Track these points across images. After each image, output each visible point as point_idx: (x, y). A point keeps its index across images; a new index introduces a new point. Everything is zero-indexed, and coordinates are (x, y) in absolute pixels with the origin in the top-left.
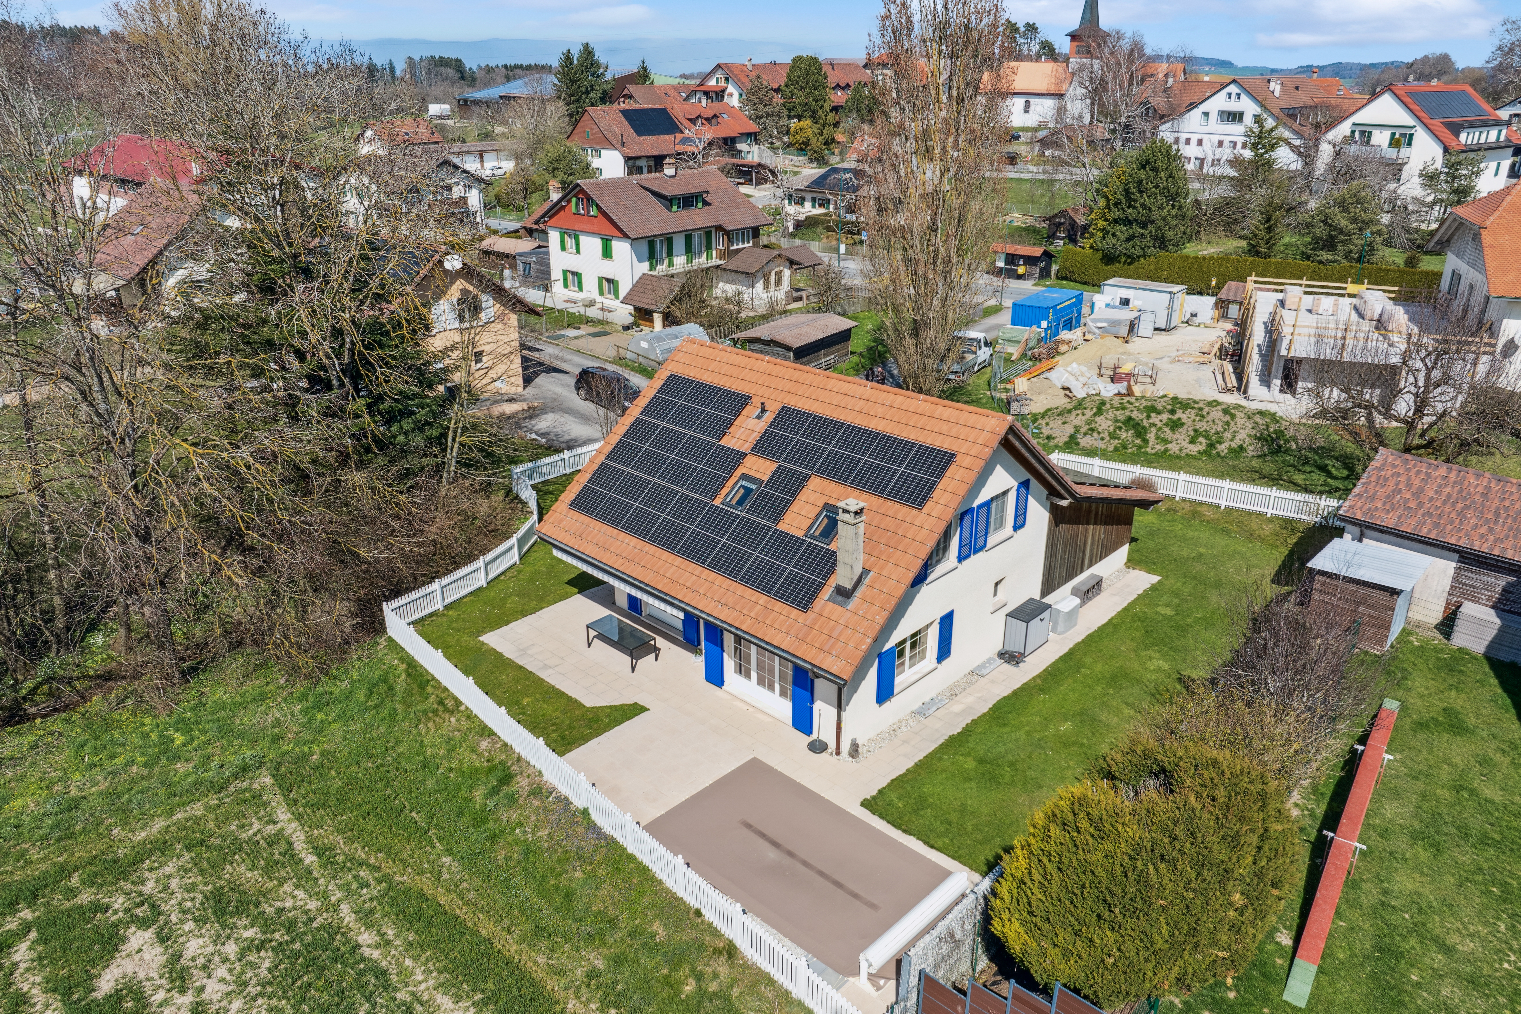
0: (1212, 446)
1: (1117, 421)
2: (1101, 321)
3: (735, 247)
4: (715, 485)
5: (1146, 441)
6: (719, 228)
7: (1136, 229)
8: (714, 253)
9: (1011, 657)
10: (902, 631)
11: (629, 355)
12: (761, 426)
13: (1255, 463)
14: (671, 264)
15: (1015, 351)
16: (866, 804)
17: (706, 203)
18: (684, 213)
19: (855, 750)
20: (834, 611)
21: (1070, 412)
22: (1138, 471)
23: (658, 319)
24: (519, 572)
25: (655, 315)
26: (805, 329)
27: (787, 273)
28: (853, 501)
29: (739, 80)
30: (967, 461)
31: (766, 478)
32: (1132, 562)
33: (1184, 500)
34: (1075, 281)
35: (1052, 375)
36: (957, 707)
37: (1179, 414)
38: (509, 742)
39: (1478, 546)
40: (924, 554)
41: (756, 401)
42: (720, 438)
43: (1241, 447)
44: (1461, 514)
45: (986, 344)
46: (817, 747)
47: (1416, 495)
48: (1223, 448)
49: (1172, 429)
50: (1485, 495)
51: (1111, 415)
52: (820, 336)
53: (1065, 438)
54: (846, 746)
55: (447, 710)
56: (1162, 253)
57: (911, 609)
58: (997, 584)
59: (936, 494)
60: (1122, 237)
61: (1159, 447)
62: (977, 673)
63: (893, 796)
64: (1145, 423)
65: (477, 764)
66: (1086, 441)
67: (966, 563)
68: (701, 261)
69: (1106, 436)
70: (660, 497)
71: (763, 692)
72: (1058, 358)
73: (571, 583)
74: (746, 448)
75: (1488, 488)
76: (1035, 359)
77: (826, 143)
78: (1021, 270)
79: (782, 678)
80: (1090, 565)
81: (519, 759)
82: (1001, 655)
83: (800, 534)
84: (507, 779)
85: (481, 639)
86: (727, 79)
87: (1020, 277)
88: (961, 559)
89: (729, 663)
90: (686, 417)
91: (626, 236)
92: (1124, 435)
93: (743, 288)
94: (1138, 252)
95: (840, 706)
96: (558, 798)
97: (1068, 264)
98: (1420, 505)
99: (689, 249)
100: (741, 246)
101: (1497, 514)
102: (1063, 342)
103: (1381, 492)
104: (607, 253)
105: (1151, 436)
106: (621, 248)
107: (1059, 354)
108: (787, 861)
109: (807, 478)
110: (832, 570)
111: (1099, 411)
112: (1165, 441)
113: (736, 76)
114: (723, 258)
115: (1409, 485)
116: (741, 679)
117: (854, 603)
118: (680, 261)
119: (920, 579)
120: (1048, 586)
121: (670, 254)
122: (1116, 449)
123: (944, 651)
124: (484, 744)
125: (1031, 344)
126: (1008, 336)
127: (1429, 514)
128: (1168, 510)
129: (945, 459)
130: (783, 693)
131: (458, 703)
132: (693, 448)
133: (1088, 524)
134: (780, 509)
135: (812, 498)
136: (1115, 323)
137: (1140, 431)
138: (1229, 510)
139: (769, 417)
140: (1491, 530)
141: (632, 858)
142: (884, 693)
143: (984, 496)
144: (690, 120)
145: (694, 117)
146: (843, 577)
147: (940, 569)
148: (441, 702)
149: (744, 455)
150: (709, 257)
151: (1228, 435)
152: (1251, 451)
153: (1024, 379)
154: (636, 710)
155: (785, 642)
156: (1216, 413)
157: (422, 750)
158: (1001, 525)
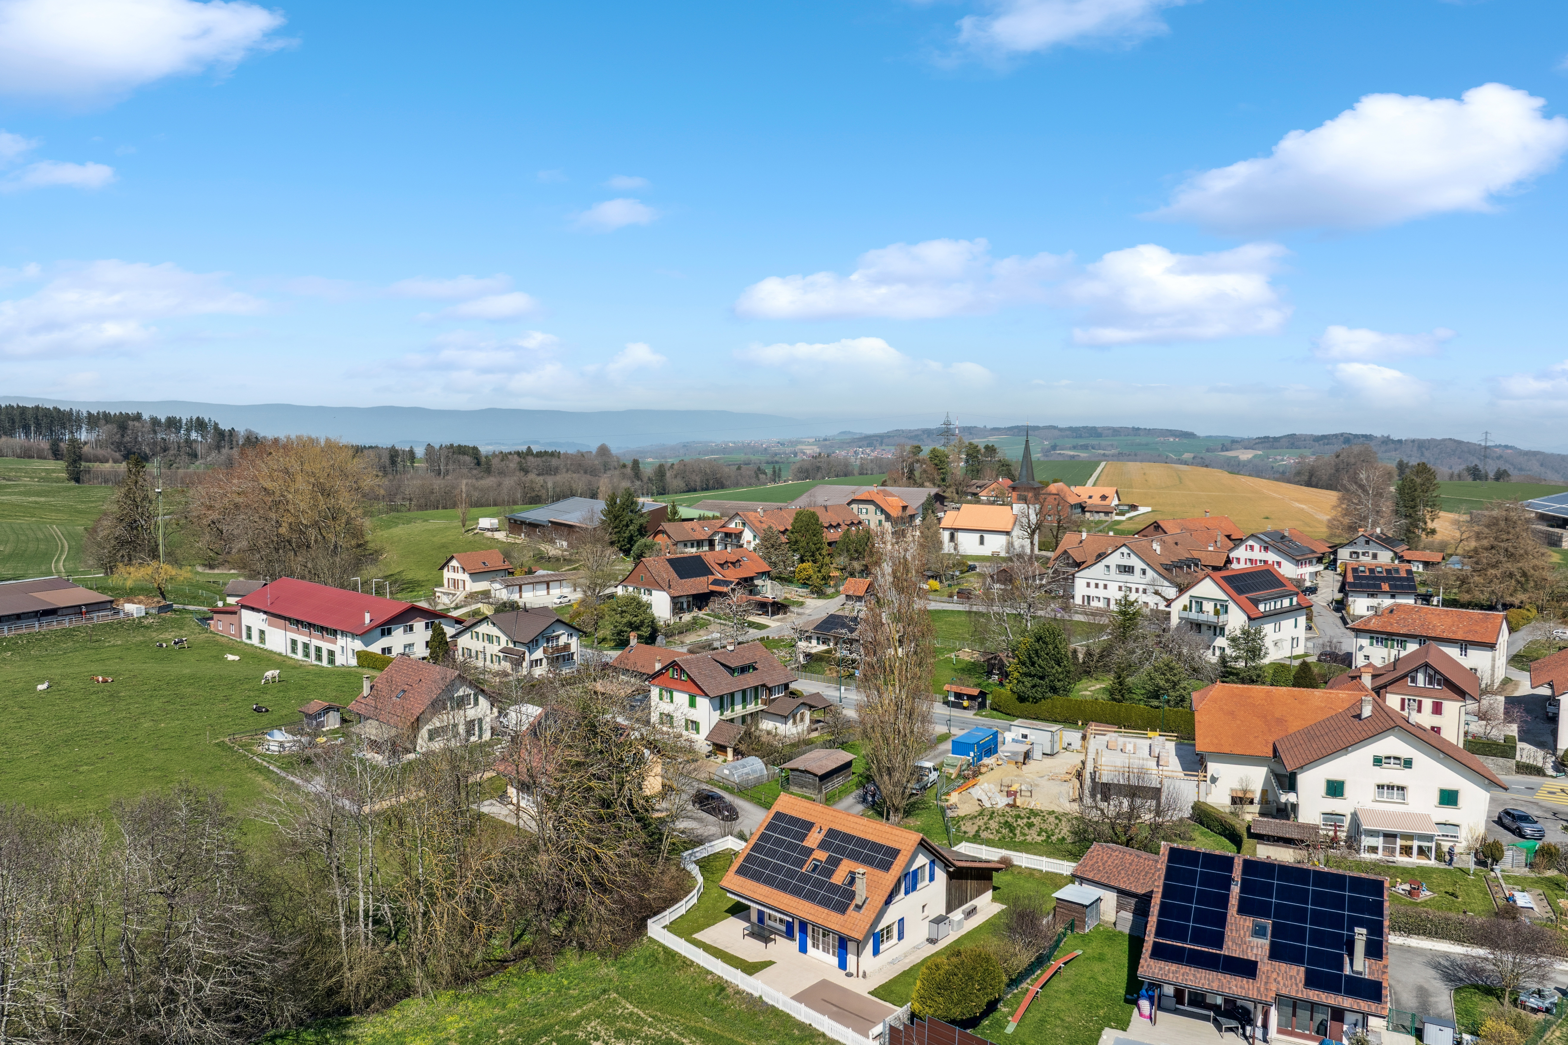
0: (1048, 837)
1: (1000, 823)
2: (1007, 752)
3: (773, 697)
4: (801, 863)
5: (1015, 835)
6: (764, 685)
7: (1037, 681)
8: (760, 701)
9: (932, 941)
10: (882, 925)
11: (716, 778)
12: (821, 837)
13: (1070, 847)
14: (733, 711)
15: (953, 772)
16: (869, 993)
17: (755, 669)
18: (741, 677)
19: (864, 976)
20: (855, 914)
21: (976, 817)
22: (1004, 853)
23: (730, 751)
24: (699, 907)
25: (728, 749)
26: (824, 762)
27: (807, 714)
28: (861, 869)
29: (753, 525)
30: (905, 853)
31: (824, 860)
32: (994, 899)
33: (1026, 868)
34: (1001, 712)
35: (971, 790)
36: (907, 961)
37: (1032, 819)
38: (721, 975)
39: (1123, 886)
40: (889, 891)
41: (817, 826)
42: (802, 842)
43: (1064, 838)
44: (1119, 873)
45: (935, 770)
46: (849, 975)
47: (1104, 864)
48: (1054, 838)
49: (1029, 828)
50: (1131, 864)
51: (997, 820)
52: (834, 766)
53: (973, 833)
54: (861, 974)
55: (687, 965)
56: (1055, 697)
57: (886, 915)
58: (924, 907)
59: (893, 867)
60: (1029, 685)
61: (1022, 838)
62: (916, 948)
63: (880, 990)
64: (1015, 824)
65: (707, 985)
66: (984, 835)
67: (908, 896)
68: (751, 708)
69: (994, 831)
70: (777, 869)
71: (825, 954)
72: (980, 777)
73: (726, 911)
74: (814, 847)
75: (1133, 861)
76: (966, 778)
77: (824, 578)
78: (966, 703)
79: (834, 947)
80: (971, 900)
81: (727, 981)
82: (927, 940)
83: (840, 884)
84: (723, 989)
85: (694, 936)
86: (744, 524)
87: (965, 708)
88: (906, 893)
89: (809, 942)
90: (785, 832)
91: (706, 695)
92: (1004, 831)
93: (778, 725)
94: (1039, 696)
95: (858, 955)
96: (747, 993)
97: (996, 700)
98: (1104, 868)
99: (744, 700)
100: (777, 696)
101: (1133, 872)
102: (984, 765)
103: (1090, 863)
104: (692, 704)
105: (1018, 832)
106: (703, 703)
107: (981, 773)
108: (841, 1011)
109: (841, 859)
110: (853, 898)
111: (991, 818)
112: (1025, 835)
113: (751, 522)
114: (765, 704)
115: (1102, 860)
116: (815, 950)
117: (862, 911)
118: (738, 708)
119: (888, 902)
120: (950, 908)
121: (733, 704)
122: (1000, 839)
123: (901, 937)
124: (709, 977)
125: (963, 768)
126: (950, 762)
127: (1107, 873)
128: (1018, 873)
129: (895, 853)
130: (834, 954)
131: (692, 962)
132: (792, 847)
133: (967, 879)
134: (830, 873)
135: (844, 868)
136: (1015, 754)
137: (1012, 829)
138: (1047, 872)
139: (824, 832)
140: (1129, 879)
141: (782, 1011)
142: (876, 952)
143: (914, 867)
144: (719, 564)
145: (722, 562)
146: (858, 900)
147: (897, 898)
148: (684, 962)
149: (813, 850)
150: (757, 704)
151: (1057, 831)
152: (1069, 840)
153: (956, 793)
154: (770, 963)
155: (836, 927)
156: (1052, 819)
157: (679, 982)
158: (923, 880)
